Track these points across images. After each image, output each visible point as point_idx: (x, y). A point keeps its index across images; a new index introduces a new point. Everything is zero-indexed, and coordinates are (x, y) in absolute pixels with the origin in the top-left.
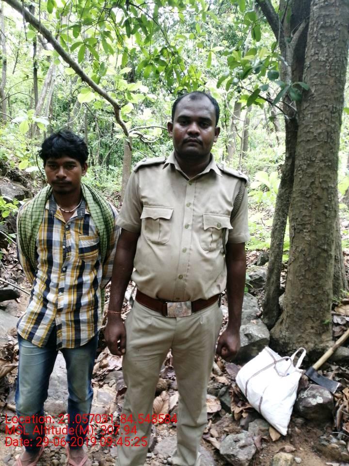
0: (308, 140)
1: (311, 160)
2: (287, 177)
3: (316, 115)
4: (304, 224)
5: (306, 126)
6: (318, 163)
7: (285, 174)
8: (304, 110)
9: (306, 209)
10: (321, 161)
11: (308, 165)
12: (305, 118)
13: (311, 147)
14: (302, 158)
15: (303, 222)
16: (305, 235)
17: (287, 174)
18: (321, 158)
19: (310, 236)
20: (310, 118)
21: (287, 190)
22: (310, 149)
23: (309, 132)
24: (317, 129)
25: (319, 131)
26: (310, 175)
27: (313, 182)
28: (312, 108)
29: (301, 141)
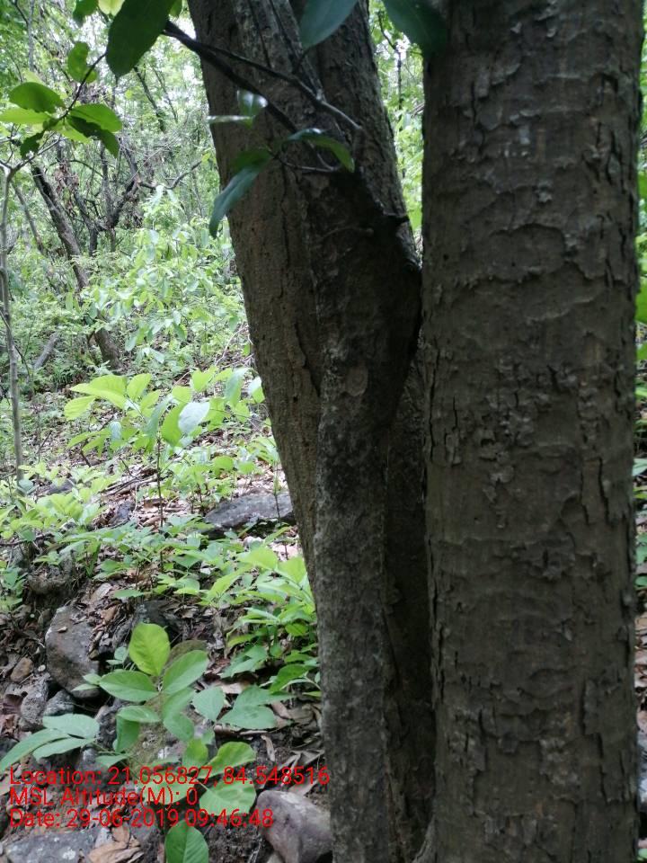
23: (529, 228)
24: (575, 213)
25: (588, 222)
27: (572, 500)
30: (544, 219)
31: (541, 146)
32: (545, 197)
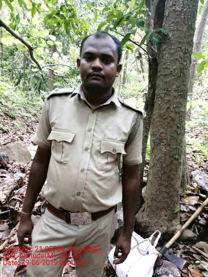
0: (166, 75)
1: (168, 90)
2: (149, 102)
3: (172, 54)
4: (162, 139)
5: (165, 64)
6: (173, 92)
7: (148, 100)
8: (163, 50)
9: (163, 127)
10: (175, 91)
11: (166, 94)
12: (164, 57)
13: (168, 80)
14: (161, 88)
15: (161, 137)
16: (162, 147)
17: (149, 100)
18: (175, 89)
19: (165, 148)
20: (168, 57)
21: (149, 112)
22: (167, 81)
23: (166, 68)
24: (173, 66)
25: (175, 67)
26: (166, 102)
27: (169, 107)
28: (170, 49)
29: (160, 75)
30: (168, 67)
31: (169, 57)
32: (169, 64)
